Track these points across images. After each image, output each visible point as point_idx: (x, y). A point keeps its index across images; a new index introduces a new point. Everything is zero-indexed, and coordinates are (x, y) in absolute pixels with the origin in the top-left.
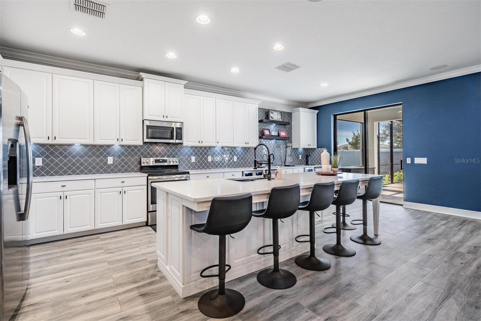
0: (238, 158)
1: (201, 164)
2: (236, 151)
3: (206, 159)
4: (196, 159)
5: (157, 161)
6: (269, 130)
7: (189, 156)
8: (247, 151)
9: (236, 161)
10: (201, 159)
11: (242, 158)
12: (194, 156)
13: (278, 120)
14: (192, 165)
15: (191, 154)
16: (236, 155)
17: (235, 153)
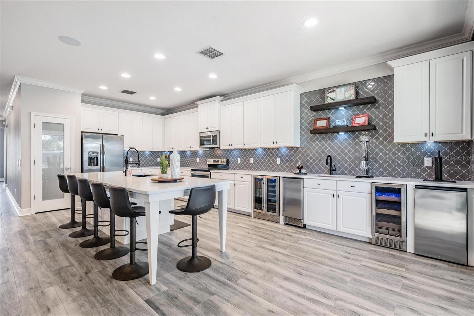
0: (282, 161)
1: (245, 165)
2: (280, 152)
3: (249, 161)
4: (241, 160)
5: (214, 161)
6: (328, 119)
7: (237, 158)
8: (295, 152)
9: (280, 164)
10: (245, 160)
11: (287, 161)
12: (240, 157)
13: (346, 100)
14: (238, 165)
15: (238, 156)
16: (280, 157)
17: (278, 155)
